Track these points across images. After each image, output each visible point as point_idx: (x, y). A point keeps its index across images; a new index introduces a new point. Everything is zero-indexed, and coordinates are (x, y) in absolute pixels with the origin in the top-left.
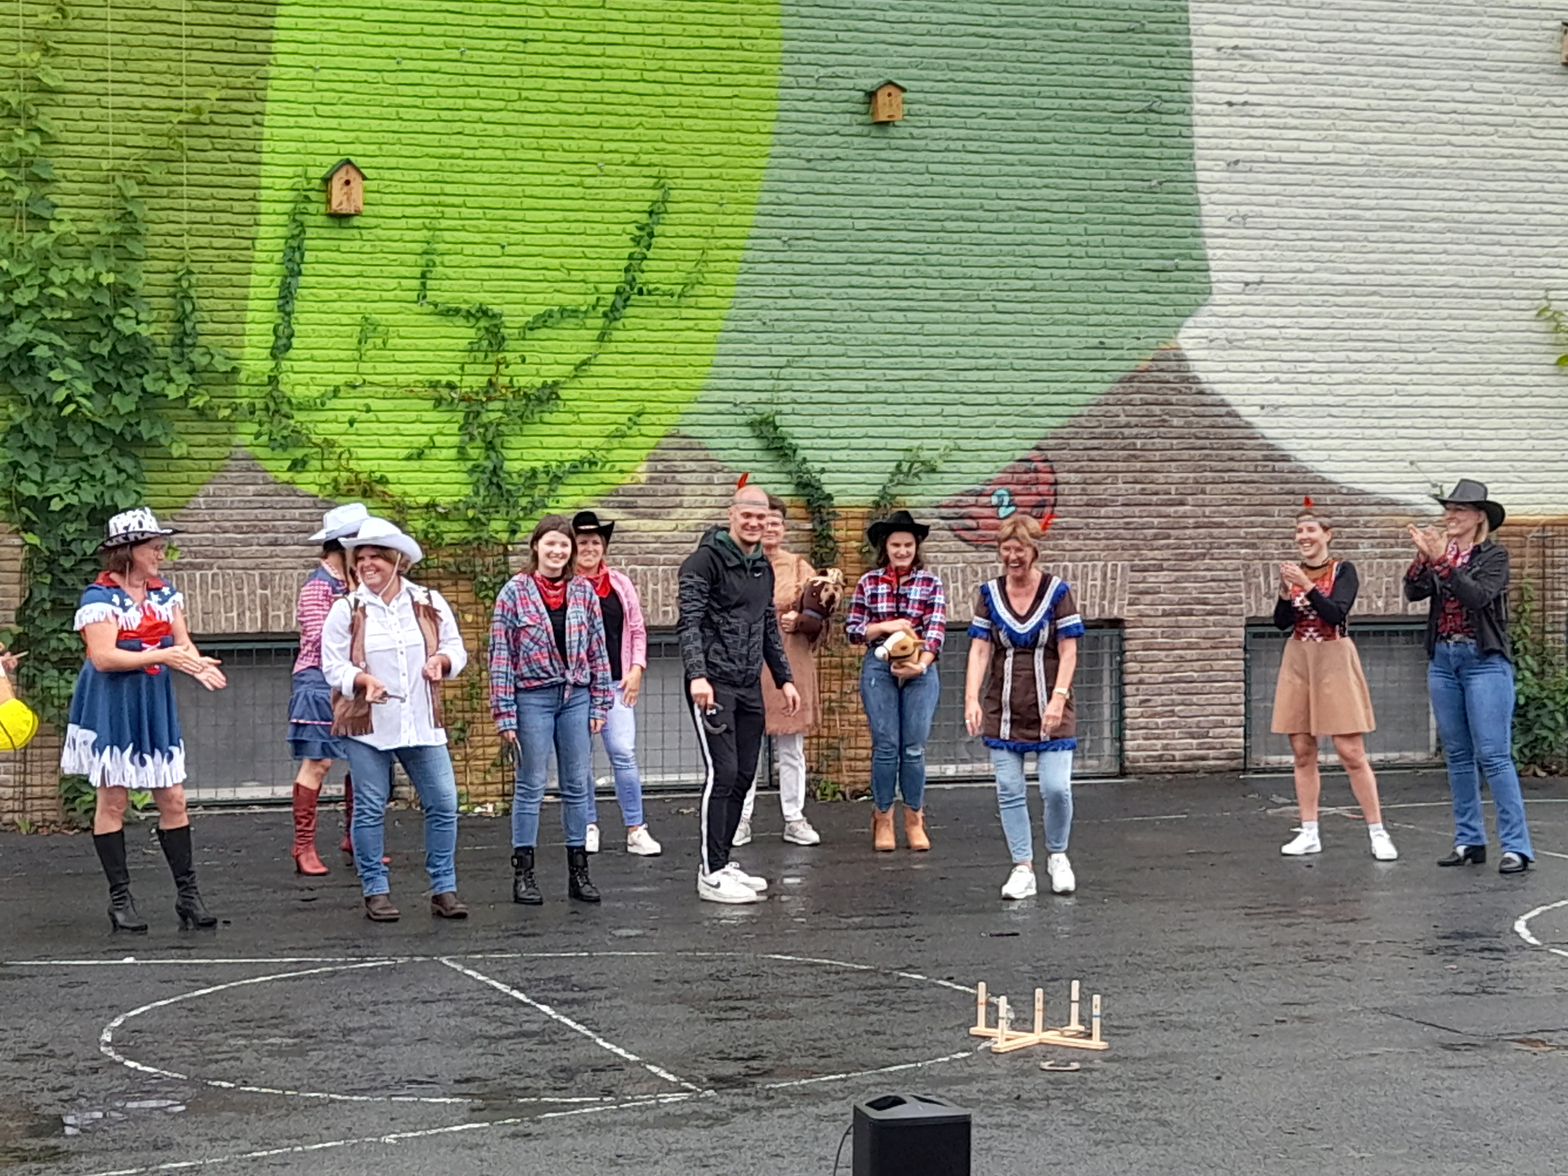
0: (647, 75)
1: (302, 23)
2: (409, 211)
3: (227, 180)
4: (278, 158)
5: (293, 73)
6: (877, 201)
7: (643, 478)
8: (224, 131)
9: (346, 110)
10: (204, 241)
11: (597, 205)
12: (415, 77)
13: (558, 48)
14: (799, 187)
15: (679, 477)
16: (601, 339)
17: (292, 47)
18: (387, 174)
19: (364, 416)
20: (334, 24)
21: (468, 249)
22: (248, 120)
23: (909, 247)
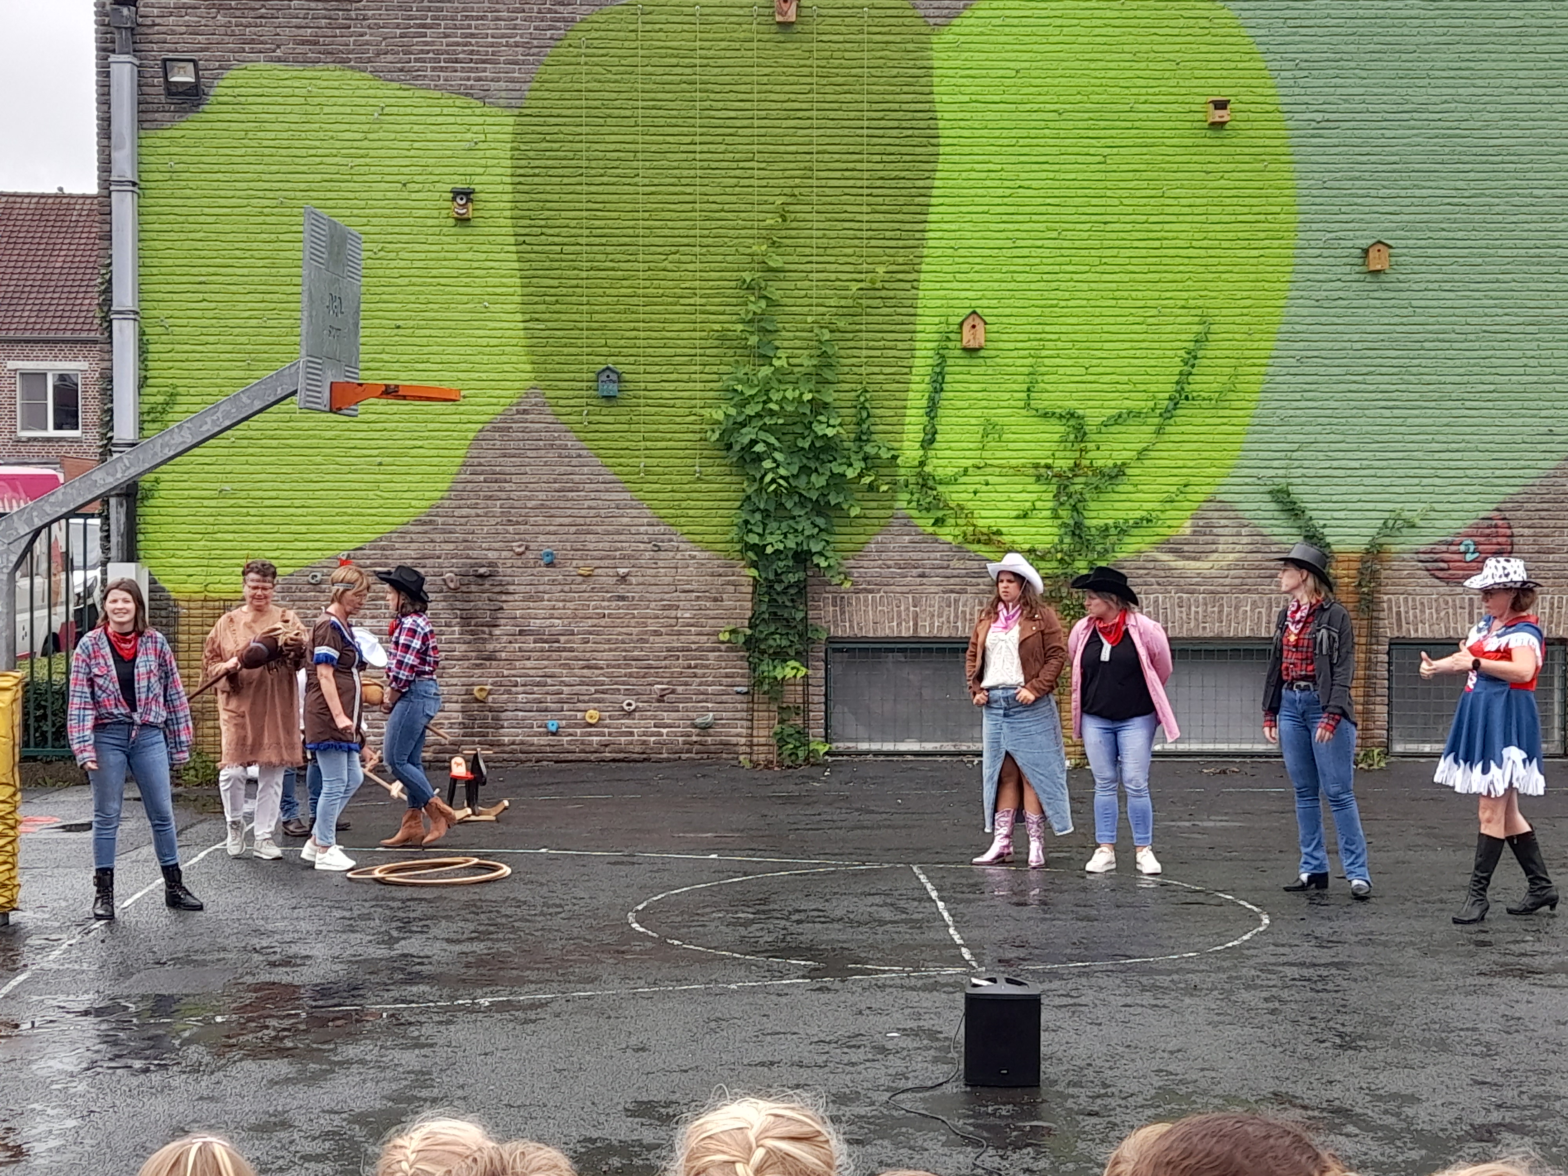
0: (1194, 243)
1: (947, 218)
2: (1020, 345)
3: (893, 327)
4: (928, 311)
5: (939, 252)
6: (1369, 329)
7: (1188, 531)
8: (891, 294)
9: (977, 277)
10: (876, 370)
11: (1156, 337)
12: (1025, 252)
13: (1129, 227)
14: (1309, 320)
15: (1215, 530)
16: (1158, 432)
17: (939, 234)
18: (1005, 320)
19: (984, 488)
20: (968, 217)
21: (1061, 371)
22: (908, 286)
23: (1395, 362)
